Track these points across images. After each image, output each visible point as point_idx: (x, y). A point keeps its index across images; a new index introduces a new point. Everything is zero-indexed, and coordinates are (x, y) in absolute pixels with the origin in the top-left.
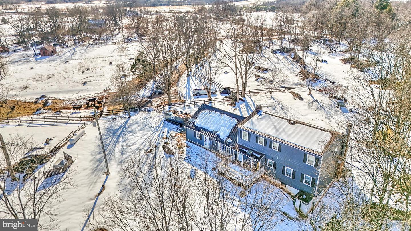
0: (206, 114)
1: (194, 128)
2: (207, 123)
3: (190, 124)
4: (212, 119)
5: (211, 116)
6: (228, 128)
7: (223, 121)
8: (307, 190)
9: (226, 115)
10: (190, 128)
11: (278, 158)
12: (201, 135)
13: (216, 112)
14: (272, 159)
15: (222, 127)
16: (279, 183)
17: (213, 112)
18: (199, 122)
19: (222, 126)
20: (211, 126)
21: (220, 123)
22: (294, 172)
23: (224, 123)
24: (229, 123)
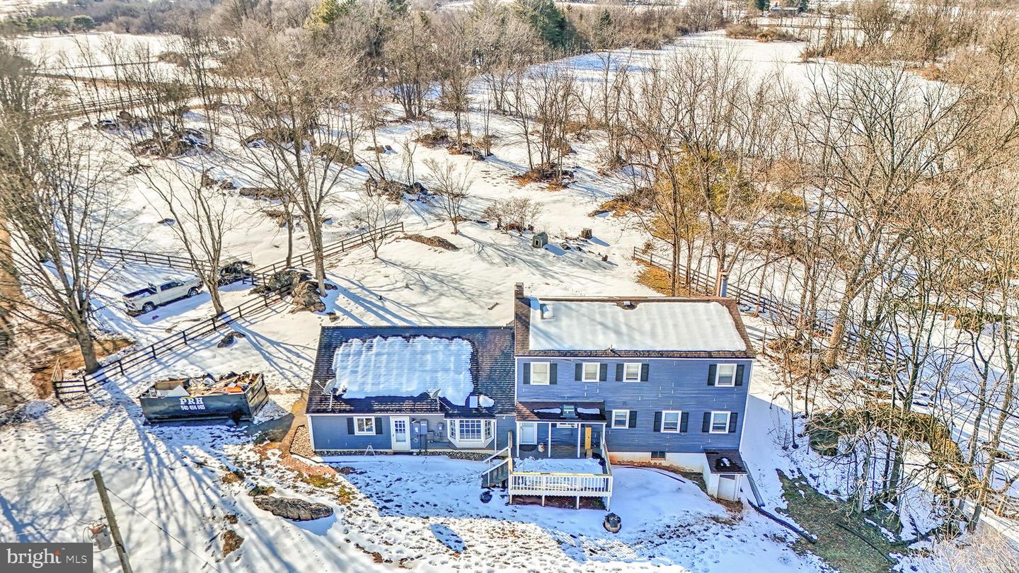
0: (359, 353)
1: (348, 408)
2: (382, 379)
3: (326, 399)
4: (388, 362)
5: (378, 354)
6: (458, 372)
7: (429, 357)
9: (426, 338)
10: (333, 411)
11: (642, 397)
12: (378, 420)
13: (385, 338)
14: (624, 405)
15: (439, 374)
16: (645, 456)
17: (375, 340)
18: (349, 383)
19: (436, 371)
20: (401, 384)
21: (421, 365)
22: (685, 416)
23: (435, 360)
24: (450, 355)
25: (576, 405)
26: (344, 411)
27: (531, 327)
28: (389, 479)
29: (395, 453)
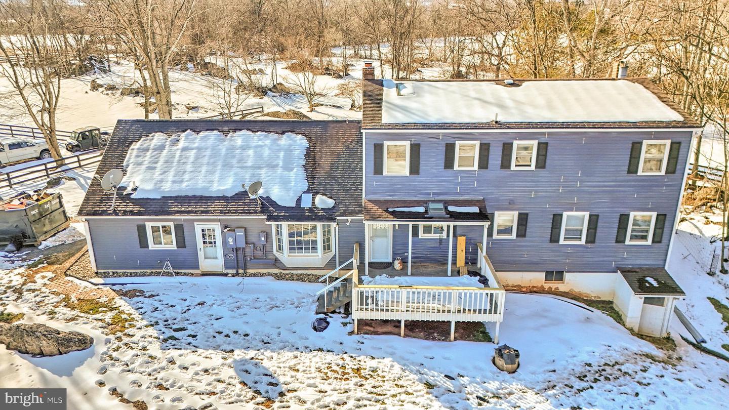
0: (161, 148)
1: (136, 209)
2: (186, 177)
3: (108, 198)
4: (197, 158)
5: (185, 149)
6: (287, 168)
7: (251, 152)
8: (638, 262)
9: (250, 133)
10: (115, 213)
11: (536, 192)
12: (179, 228)
13: (198, 132)
14: (509, 205)
15: (263, 171)
16: (537, 278)
17: (183, 135)
18: (143, 181)
19: (260, 168)
20: (211, 182)
21: (239, 161)
22: (594, 221)
23: (259, 156)
24: (279, 150)
25: (446, 203)
26: (132, 213)
27: (384, 104)
28: (187, 303)
29: (203, 275)
